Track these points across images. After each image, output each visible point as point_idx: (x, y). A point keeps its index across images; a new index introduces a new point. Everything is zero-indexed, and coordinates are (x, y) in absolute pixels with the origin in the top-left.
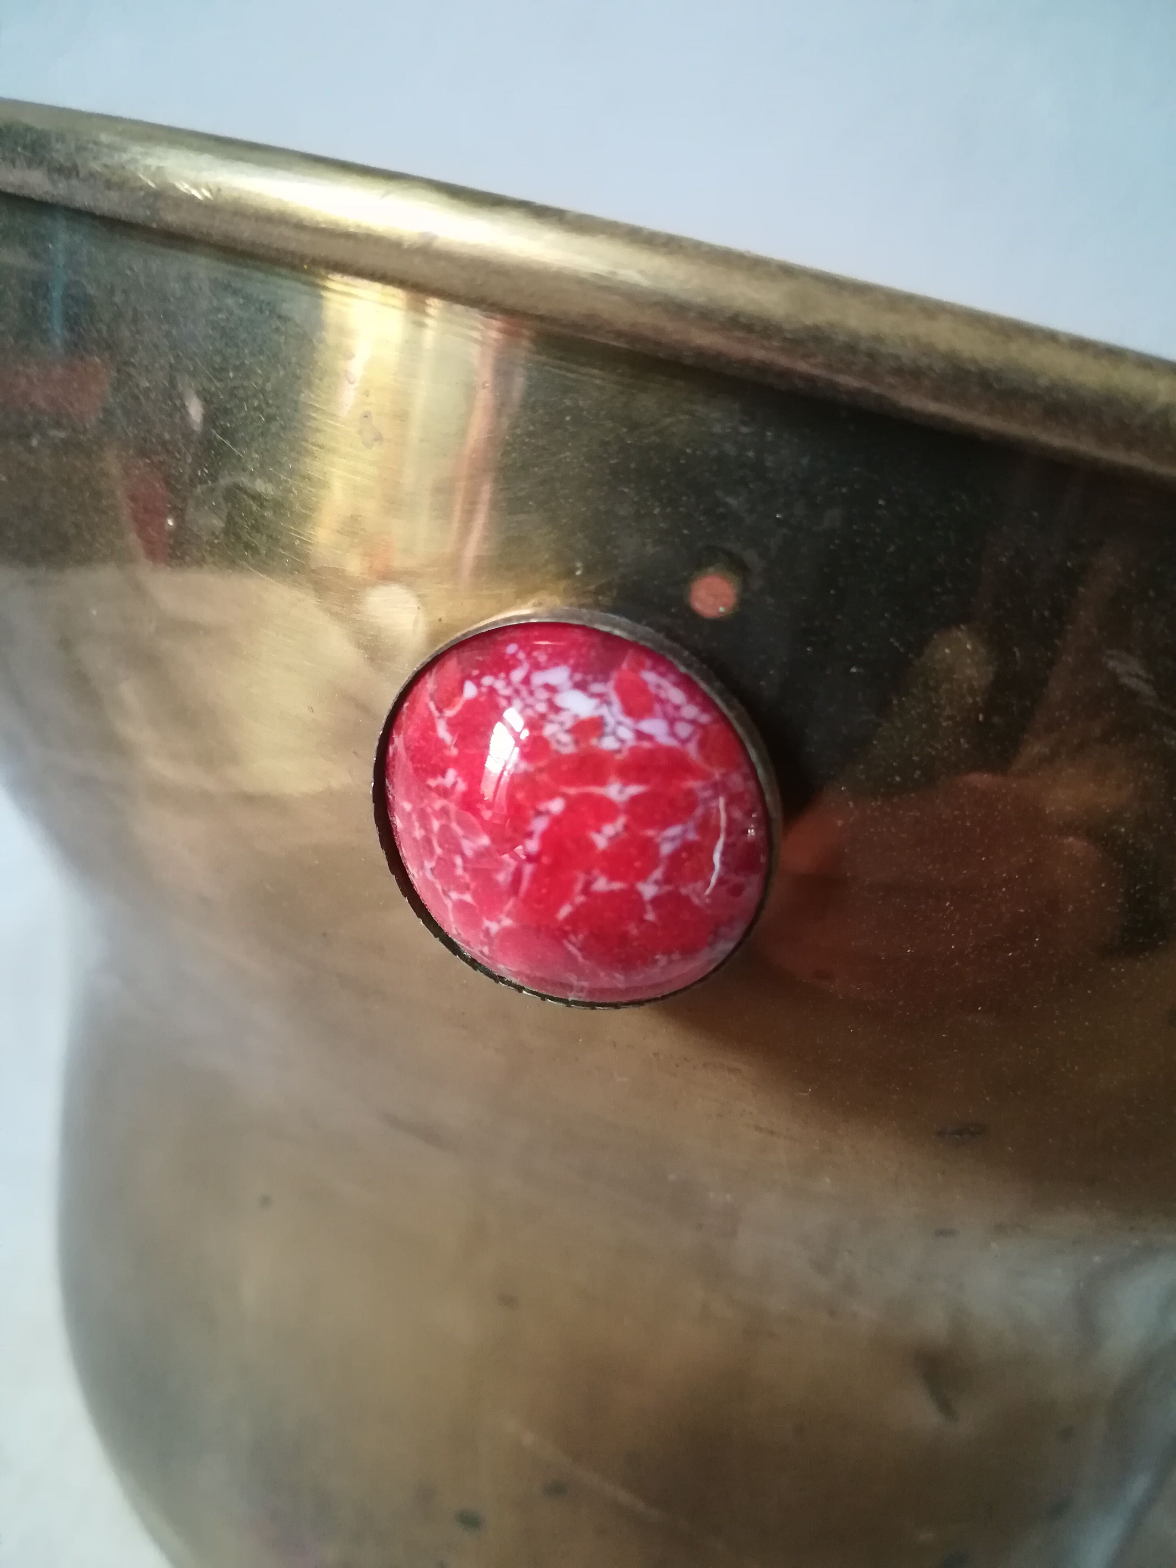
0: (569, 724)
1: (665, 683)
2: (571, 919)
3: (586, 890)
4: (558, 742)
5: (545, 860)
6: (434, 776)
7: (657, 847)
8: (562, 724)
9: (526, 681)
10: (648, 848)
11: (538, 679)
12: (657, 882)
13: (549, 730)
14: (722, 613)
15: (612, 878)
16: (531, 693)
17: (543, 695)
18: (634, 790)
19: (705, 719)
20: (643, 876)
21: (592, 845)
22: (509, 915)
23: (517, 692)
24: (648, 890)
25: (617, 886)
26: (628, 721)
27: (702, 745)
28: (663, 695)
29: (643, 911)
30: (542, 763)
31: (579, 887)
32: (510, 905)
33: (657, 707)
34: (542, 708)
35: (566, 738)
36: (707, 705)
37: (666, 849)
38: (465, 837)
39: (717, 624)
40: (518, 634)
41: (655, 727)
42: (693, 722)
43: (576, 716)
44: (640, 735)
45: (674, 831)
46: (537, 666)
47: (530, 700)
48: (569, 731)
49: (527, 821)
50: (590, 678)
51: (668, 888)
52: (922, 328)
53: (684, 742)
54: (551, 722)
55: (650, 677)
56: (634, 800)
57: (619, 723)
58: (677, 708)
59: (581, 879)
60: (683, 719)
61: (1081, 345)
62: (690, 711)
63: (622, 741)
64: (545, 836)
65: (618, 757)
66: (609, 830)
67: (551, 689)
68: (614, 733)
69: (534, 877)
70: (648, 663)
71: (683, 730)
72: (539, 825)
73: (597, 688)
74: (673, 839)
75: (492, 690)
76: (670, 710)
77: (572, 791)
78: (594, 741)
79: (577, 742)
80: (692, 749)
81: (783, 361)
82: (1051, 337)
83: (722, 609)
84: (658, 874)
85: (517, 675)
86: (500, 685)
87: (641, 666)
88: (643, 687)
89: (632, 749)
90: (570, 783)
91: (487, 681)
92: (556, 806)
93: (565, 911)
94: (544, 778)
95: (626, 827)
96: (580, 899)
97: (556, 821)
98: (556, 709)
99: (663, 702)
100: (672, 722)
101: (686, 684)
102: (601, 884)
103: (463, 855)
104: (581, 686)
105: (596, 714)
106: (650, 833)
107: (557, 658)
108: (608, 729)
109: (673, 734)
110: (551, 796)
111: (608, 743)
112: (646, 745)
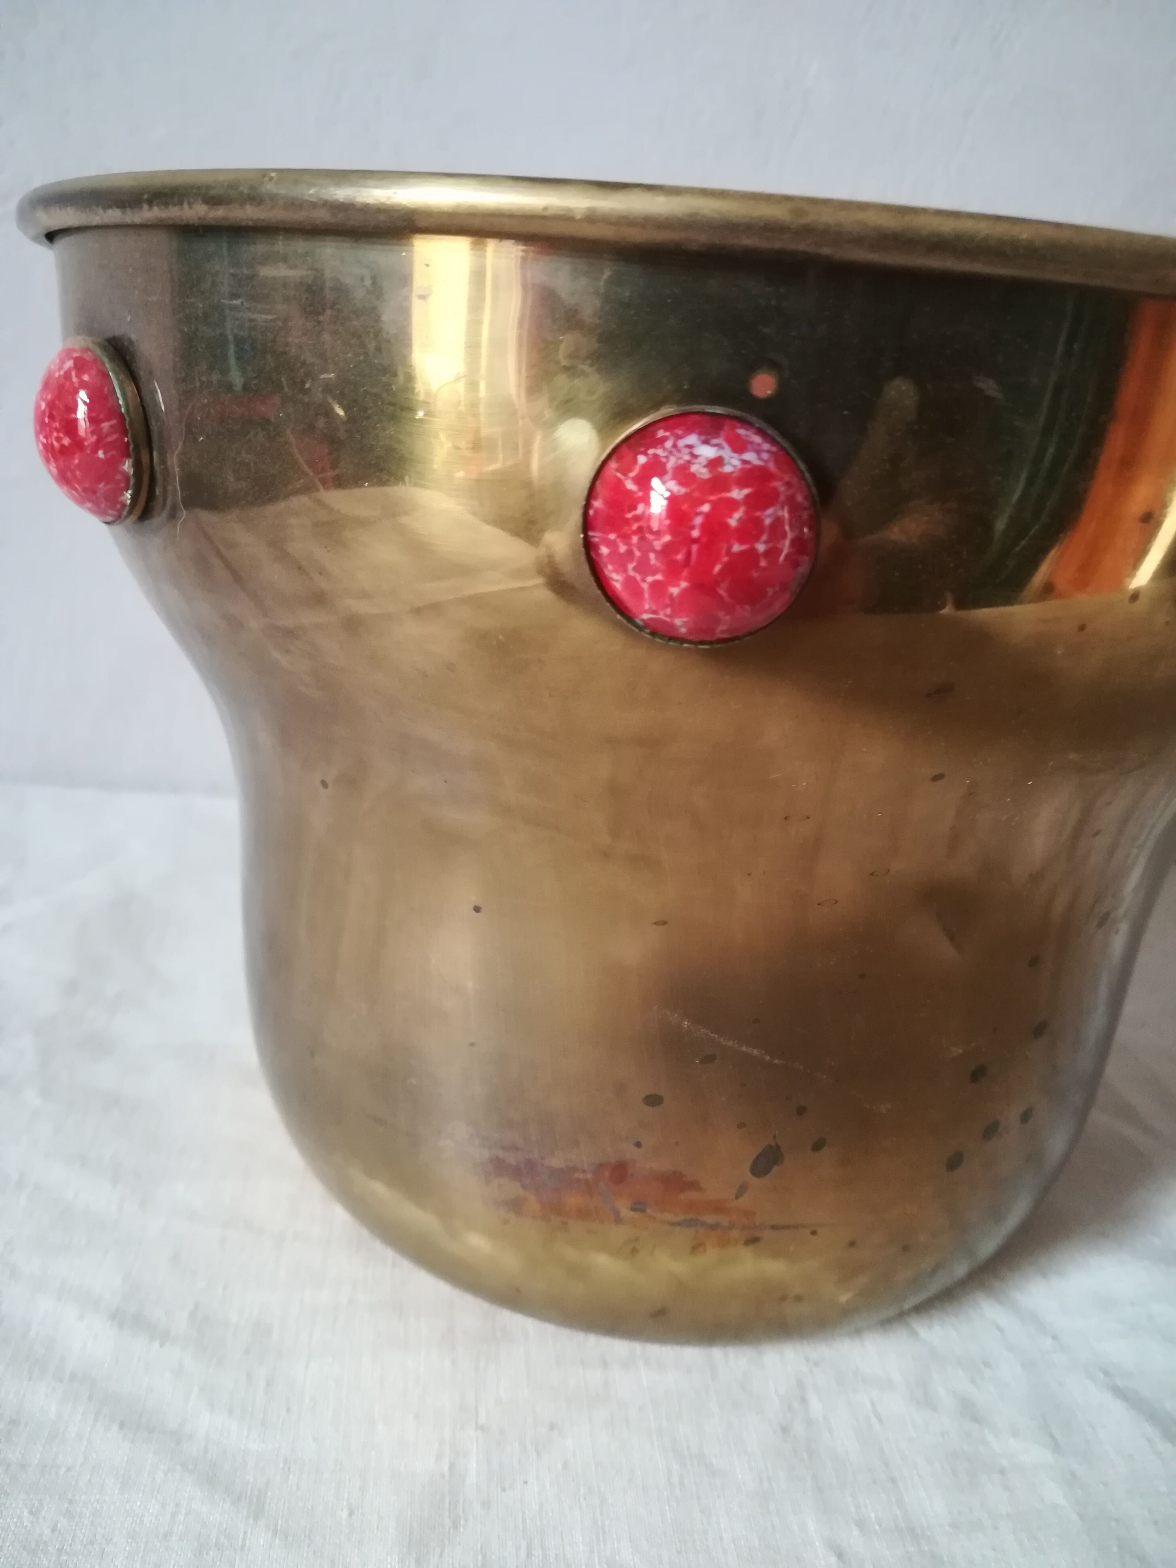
0: (704, 463)
1: (748, 433)
2: (721, 572)
3: (729, 552)
4: (701, 473)
5: (704, 540)
6: (630, 511)
7: (763, 521)
8: (700, 463)
9: (675, 446)
10: (758, 522)
11: (681, 443)
12: (766, 542)
13: (694, 468)
14: (770, 394)
15: (742, 542)
16: (679, 451)
17: (687, 450)
18: (746, 491)
19: (774, 449)
20: (757, 539)
21: (727, 526)
22: (685, 580)
23: (671, 453)
24: (761, 547)
25: (744, 547)
26: (736, 455)
27: (777, 462)
28: (749, 439)
29: (758, 562)
30: (694, 487)
31: (724, 551)
32: (685, 573)
33: (749, 446)
34: (687, 457)
35: (704, 471)
36: (773, 442)
37: (768, 522)
38: (656, 540)
39: (768, 401)
40: (661, 424)
41: (750, 456)
42: (768, 451)
43: (706, 458)
44: (744, 462)
45: (770, 511)
46: (679, 437)
47: (680, 455)
48: (706, 466)
49: (691, 520)
50: (709, 437)
51: (771, 545)
52: (861, 216)
53: (766, 461)
54: (694, 463)
55: (741, 432)
56: (747, 497)
57: (731, 457)
58: (759, 445)
59: (724, 547)
60: (763, 451)
61: (939, 213)
62: (766, 446)
63: (734, 466)
64: (703, 526)
65: (735, 475)
66: (737, 515)
67: (690, 447)
68: (729, 464)
69: (699, 551)
70: (738, 425)
71: (765, 456)
72: (698, 520)
73: (715, 441)
74: (769, 516)
75: (656, 456)
76: (756, 447)
77: (713, 498)
78: (720, 469)
79: (710, 472)
80: (772, 466)
81: (791, 246)
82: (924, 211)
83: (769, 392)
84: (764, 537)
85: (669, 444)
86: (660, 452)
87: (735, 427)
88: (739, 436)
89: (742, 469)
90: (712, 494)
91: (651, 451)
92: (706, 508)
93: (717, 568)
94: (696, 494)
95: (746, 513)
96: (725, 559)
97: (707, 516)
98: (695, 456)
99: (751, 443)
100: (758, 452)
101: (760, 432)
102: (737, 548)
103: (654, 551)
104: (706, 442)
105: (717, 455)
106: (758, 514)
107: (689, 431)
108: (726, 461)
109: (760, 459)
110: (702, 503)
111: (727, 469)
112: (748, 466)
